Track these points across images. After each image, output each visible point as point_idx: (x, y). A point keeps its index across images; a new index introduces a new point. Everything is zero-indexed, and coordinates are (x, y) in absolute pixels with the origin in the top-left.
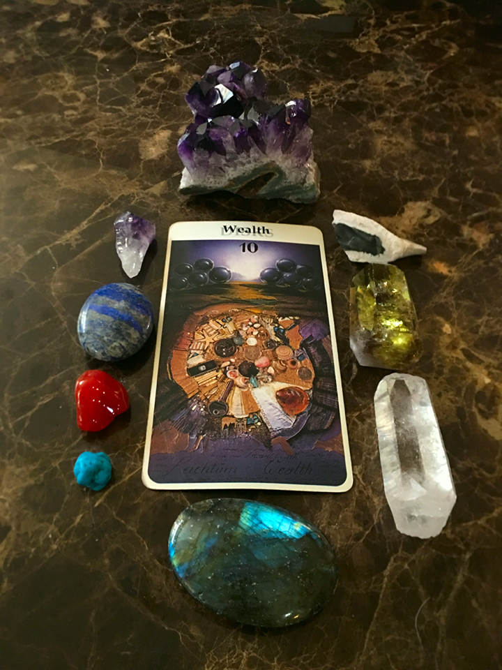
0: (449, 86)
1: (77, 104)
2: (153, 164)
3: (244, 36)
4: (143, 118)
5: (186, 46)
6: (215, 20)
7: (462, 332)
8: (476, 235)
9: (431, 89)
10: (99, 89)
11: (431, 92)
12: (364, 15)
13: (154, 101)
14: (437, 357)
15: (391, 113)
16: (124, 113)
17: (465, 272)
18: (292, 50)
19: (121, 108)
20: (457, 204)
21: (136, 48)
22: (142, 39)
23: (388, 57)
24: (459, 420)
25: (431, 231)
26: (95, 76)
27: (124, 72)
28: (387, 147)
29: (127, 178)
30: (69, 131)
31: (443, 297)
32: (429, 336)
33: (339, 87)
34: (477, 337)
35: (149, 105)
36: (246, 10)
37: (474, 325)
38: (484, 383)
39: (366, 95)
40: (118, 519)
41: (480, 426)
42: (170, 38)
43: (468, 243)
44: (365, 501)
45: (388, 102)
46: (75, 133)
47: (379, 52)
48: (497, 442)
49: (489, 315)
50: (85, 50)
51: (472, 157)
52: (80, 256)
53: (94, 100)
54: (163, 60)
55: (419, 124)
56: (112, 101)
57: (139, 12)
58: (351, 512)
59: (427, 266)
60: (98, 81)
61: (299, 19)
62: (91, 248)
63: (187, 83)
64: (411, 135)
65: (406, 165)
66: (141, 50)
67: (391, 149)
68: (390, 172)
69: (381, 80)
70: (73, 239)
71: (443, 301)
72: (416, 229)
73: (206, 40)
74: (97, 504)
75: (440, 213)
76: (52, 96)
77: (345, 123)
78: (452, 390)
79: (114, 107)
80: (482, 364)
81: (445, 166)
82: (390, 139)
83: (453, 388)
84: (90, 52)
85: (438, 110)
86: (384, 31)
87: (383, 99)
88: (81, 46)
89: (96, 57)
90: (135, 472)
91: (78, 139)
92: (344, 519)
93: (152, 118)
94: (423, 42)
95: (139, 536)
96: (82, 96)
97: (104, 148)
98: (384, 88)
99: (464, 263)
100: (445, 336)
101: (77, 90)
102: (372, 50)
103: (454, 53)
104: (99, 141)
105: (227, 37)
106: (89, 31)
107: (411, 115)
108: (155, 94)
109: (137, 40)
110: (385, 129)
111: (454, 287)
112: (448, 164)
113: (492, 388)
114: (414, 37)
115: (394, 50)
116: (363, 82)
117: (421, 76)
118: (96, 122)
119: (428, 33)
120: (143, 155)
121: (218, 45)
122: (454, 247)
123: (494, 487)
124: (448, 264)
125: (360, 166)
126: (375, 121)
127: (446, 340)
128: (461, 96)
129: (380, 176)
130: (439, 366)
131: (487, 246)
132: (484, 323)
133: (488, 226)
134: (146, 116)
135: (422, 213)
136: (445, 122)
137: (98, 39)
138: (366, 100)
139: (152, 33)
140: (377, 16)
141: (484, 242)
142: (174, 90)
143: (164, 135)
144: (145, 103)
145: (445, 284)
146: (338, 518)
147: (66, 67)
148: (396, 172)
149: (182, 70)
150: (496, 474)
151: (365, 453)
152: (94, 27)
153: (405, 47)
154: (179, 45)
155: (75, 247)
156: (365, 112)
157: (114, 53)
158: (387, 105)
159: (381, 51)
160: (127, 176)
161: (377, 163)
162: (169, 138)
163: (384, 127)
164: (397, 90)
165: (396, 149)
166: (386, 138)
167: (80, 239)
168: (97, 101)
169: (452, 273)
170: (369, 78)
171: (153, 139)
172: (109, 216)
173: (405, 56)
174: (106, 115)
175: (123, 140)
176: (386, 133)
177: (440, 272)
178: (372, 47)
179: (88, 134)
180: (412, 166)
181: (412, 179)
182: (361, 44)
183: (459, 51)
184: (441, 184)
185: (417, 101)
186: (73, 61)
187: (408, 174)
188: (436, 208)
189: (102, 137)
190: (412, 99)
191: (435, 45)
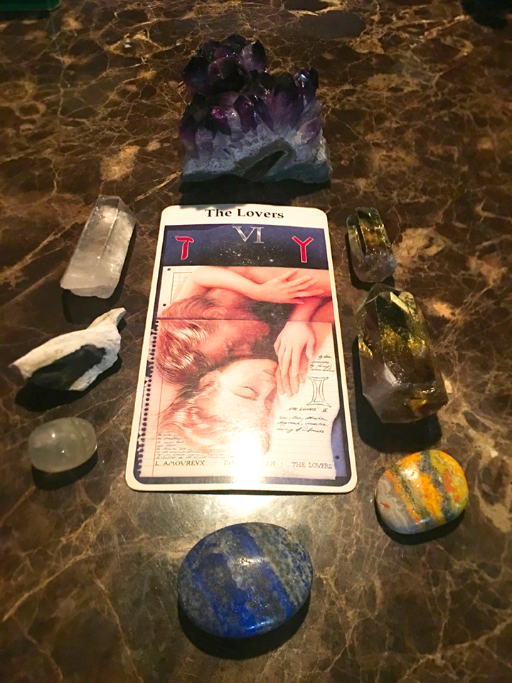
0: (461, 91)
1: (35, 117)
2: (115, 185)
4: (109, 132)
5: (164, 49)
6: (199, 18)
7: (465, 390)
8: (485, 269)
9: (439, 94)
10: (62, 99)
11: (439, 98)
12: (367, 11)
13: (122, 113)
15: (391, 124)
16: (87, 126)
18: (284, 52)
19: (84, 120)
20: (465, 231)
21: (109, 52)
22: (115, 43)
23: (392, 58)
25: (431, 264)
26: (59, 85)
27: (92, 79)
28: (386, 163)
29: (83, 203)
30: (23, 149)
31: (445, 346)
33: (334, 93)
34: (483, 397)
35: (116, 117)
36: (234, 7)
37: (480, 382)
38: (490, 456)
39: (364, 102)
40: (30, 638)
41: (482, 514)
42: (147, 40)
43: (475, 278)
44: (337, 615)
45: (388, 110)
46: (30, 151)
47: (383, 52)
48: (503, 535)
49: (498, 369)
50: (51, 54)
51: (485, 174)
52: (19, 298)
53: (55, 112)
54: (137, 65)
55: (424, 135)
56: (74, 113)
57: (115, 11)
58: (318, 630)
59: (426, 307)
60: (62, 90)
61: (294, 16)
62: (33, 287)
63: (162, 91)
64: (413, 149)
65: (406, 184)
66: (113, 54)
67: (390, 165)
68: (388, 193)
69: (382, 85)
70: (13, 277)
71: (443, 351)
72: (415, 262)
73: (188, 41)
74: (6, 617)
75: (445, 242)
76: (8, 108)
77: (338, 136)
79: (77, 120)
80: (489, 432)
81: (452, 185)
82: (390, 154)
84: (57, 57)
85: (446, 119)
86: (389, 28)
87: (384, 106)
88: (48, 51)
89: (63, 62)
90: (56, 575)
91: (32, 157)
92: (309, 641)
93: (118, 132)
94: (433, 40)
95: (54, 662)
96: (42, 107)
97: (60, 168)
98: (386, 94)
99: (469, 305)
101: (37, 100)
102: (374, 50)
103: (467, 52)
104: (55, 159)
106: (58, 34)
107: (415, 125)
108: (125, 104)
109: (110, 43)
110: (384, 142)
111: (457, 333)
112: (456, 183)
113: (499, 464)
114: (423, 34)
115: (399, 50)
116: (362, 88)
117: (429, 80)
118: (55, 137)
119: (438, 30)
120: (104, 175)
122: (458, 284)
123: (498, 596)
124: (451, 306)
125: (353, 186)
126: (373, 132)
128: (474, 102)
129: (376, 198)
131: (499, 282)
132: (493, 379)
133: (500, 257)
134: (111, 130)
135: (422, 243)
136: (454, 133)
137: (67, 42)
138: (364, 108)
139: (128, 35)
140: (382, 11)
141: (495, 277)
142: (147, 100)
143: (130, 151)
144: (113, 115)
145: (446, 330)
146: (302, 639)
147: (28, 75)
148: (395, 193)
149: (157, 78)
150: (500, 578)
151: (340, 550)
152: (65, 29)
153: (412, 46)
154: (157, 47)
155: (14, 286)
156: (362, 122)
157: (84, 58)
158: (388, 113)
159: (385, 51)
160: (84, 200)
161: (373, 182)
162: (135, 156)
163: (383, 139)
164: (401, 97)
165: (396, 166)
166: (385, 153)
167: (20, 277)
168: (59, 113)
169: (455, 316)
170: (369, 83)
171: (117, 156)
172: (58, 249)
173: (412, 56)
174: (66, 129)
175: (83, 158)
176: (386, 146)
177: (441, 315)
178: (374, 47)
179: (43, 151)
180: (413, 186)
181: (412, 202)
182: (362, 44)
183: (473, 50)
184: (446, 207)
185: (423, 109)
186: (37, 67)
187: (408, 195)
188: (440, 236)
189: (59, 155)
190: (418, 106)
191: (446, 43)
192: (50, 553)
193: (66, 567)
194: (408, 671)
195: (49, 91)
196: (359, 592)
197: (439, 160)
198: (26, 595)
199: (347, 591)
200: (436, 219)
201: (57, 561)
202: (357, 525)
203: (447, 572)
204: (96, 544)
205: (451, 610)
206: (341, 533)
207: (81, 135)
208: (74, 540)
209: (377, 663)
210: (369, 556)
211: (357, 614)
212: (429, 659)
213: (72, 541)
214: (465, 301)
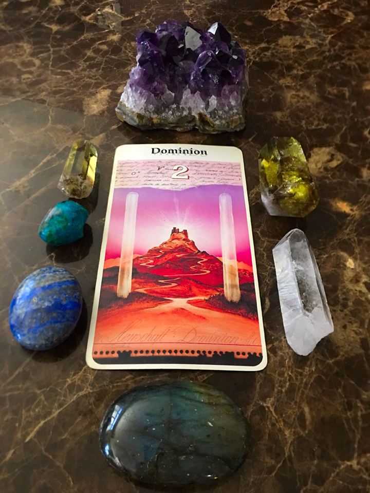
0: (348, 48)
1: (33, 69)
2: (94, 118)
3: (175, 10)
4: (88, 79)
5: (126, 19)
7: (364, 266)
10: (52, 56)
11: (332, 53)
14: (341, 290)
15: (298, 72)
16: (72, 76)
17: (365, 210)
19: (69, 71)
20: (357, 149)
21: (85, 21)
22: (89, 14)
23: (296, 24)
24: (363, 351)
25: (334, 174)
26: (49, 45)
27: (74, 41)
28: (296, 100)
29: (71, 132)
30: (24, 92)
31: (347, 233)
32: (334, 270)
33: (254, 50)
35: (93, 69)
39: (277, 56)
40: (47, 454)
42: (113, 12)
43: (367, 184)
44: (277, 434)
45: (295, 62)
46: (29, 94)
47: (288, 20)
50: (42, 24)
51: (369, 107)
52: (27, 202)
53: (47, 65)
54: (106, 31)
55: (323, 80)
56: (62, 66)
58: (264, 445)
59: (332, 206)
60: (52, 49)
62: (37, 194)
63: (126, 49)
64: (315, 89)
65: (312, 115)
66: (89, 23)
67: (299, 102)
68: (298, 122)
69: (289, 44)
70: (22, 186)
71: (346, 237)
72: (321, 172)
73: (143, 13)
74: (27, 440)
75: (342, 157)
76: (12, 62)
77: (259, 81)
78: (356, 322)
79: (64, 71)
81: (346, 116)
82: (298, 93)
83: (357, 320)
84: (47, 26)
85: (338, 68)
86: (292, 3)
87: (291, 59)
88: (40, 21)
89: (51, 29)
90: (65, 406)
91: (32, 99)
92: (257, 452)
93: (95, 79)
94: (325, 11)
95: (65, 472)
96: (37, 62)
97: (53, 106)
98: (292, 50)
99: (364, 203)
100: (348, 270)
101: (34, 57)
102: (282, 19)
103: (351, 20)
104: (49, 99)
105: (162, 11)
106: (47, 9)
107: (316, 72)
108: (99, 59)
109: (86, 15)
110: (293, 84)
111: (355, 224)
112: (349, 114)
114: (317, 7)
115: (301, 18)
116: (275, 46)
117: (324, 40)
118: (48, 84)
119: (328, 4)
120: (86, 111)
121: (153, 17)
122: (354, 188)
124: (350, 204)
125: (272, 118)
126: (285, 78)
127: (349, 274)
128: (357, 56)
129: (289, 126)
130: (344, 299)
134: (90, 78)
135: (327, 158)
136: (344, 78)
137: (54, 14)
138: (277, 61)
139: (99, 9)
142: (115, 56)
143: (104, 94)
144: (91, 67)
145: (347, 222)
147: (26, 38)
148: (304, 122)
149: (122, 40)
151: (277, 385)
152: (52, 5)
153: (310, 16)
154: (121, 18)
155: (22, 193)
156: (276, 70)
157: (66, 26)
158: (295, 64)
159: (290, 19)
160: (72, 129)
161: (287, 114)
162: (109, 96)
163: (292, 83)
164: (303, 52)
165: (303, 102)
166: (294, 92)
167: (26, 187)
168: (50, 66)
169: (353, 211)
170: (280, 42)
171: (95, 97)
172: (54, 165)
173: (310, 23)
174: (56, 78)
175: (69, 98)
176: (295, 88)
177: (343, 211)
178: (282, 16)
179: (40, 94)
180: (317, 116)
181: (317, 128)
182: (273, 14)
183: (354, 18)
184: (342, 132)
185: (321, 60)
186: (32, 33)
187: (313, 123)
188: (339, 153)
189: (52, 97)
190: (317, 58)
191: (335, 14)
192: (59, 390)
193: (72, 401)
194: (333, 475)
195: (43, 50)
196: (293, 416)
197: (334, 98)
198: (42, 422)
199: (284, 415)
200: (335, 141)
201: (65, 396)
202: (289, 367)
203: (358, 401)
204: (93, 383)
205: (363, 429)
206: (277, 372)
207: (67, 82)
208: (76, 380)
209: (310, 468)
210: (299, 389)
211: (292, 433)
212: (348, 465)
213: (75, 381)
214: (360, 200)
